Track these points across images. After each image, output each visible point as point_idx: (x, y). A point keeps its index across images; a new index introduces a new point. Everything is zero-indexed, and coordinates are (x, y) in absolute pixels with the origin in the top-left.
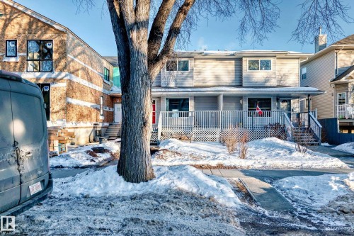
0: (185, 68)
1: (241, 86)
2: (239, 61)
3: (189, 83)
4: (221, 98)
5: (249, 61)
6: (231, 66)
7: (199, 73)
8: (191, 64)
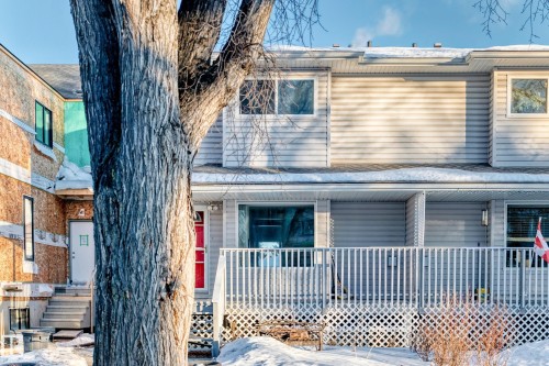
0: (303, 106)
1: (485, 165)
2: (481, 81)
3: (314, 155)
4: (420, 206)
5: (515, 82)
6: (454, 100)
7: (349, 122)
8: (322, 90)
